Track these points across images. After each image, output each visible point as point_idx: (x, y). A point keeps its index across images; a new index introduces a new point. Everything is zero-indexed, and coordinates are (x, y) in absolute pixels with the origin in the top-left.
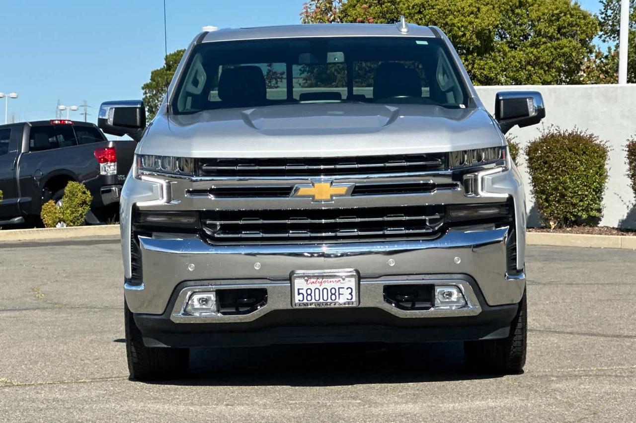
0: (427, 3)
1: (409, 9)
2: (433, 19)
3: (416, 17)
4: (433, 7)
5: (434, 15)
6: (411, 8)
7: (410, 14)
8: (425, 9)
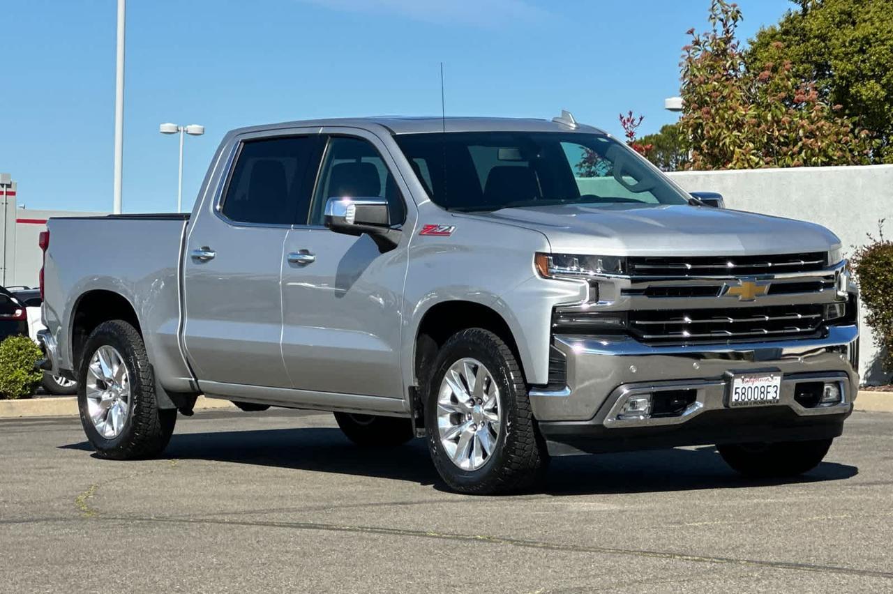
0: (874, 36)
1: (845, 46)
2: (883, 61)
3: (855, 59)
4: (883, 43)
5: (883, 55)
6: (847, 44)
7: (846, 54)
8: (870, 46)
